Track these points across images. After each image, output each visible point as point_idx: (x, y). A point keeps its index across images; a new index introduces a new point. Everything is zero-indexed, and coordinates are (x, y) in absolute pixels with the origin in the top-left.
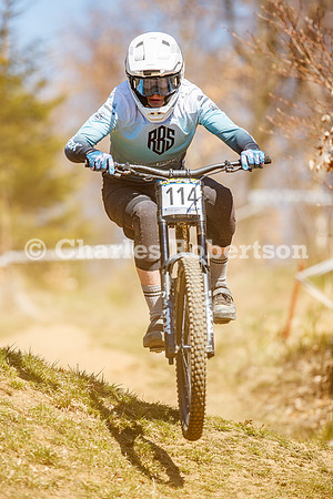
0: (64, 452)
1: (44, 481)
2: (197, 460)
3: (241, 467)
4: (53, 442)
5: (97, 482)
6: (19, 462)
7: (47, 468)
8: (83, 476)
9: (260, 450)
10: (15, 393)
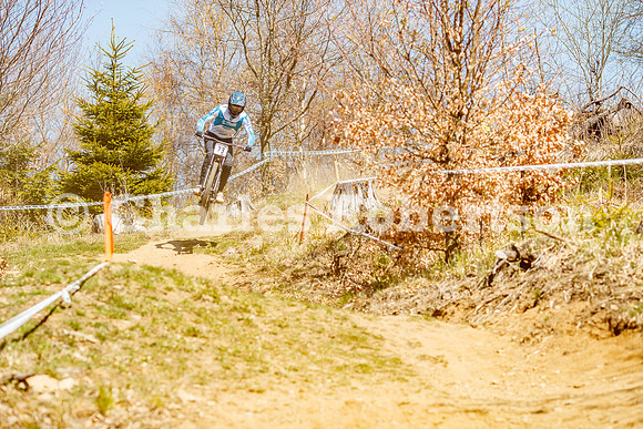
0: (204, 328)
1: (195, 347)
2: (280, 326)
3: (306, 328)
4: (196, 322)
5: (225, 345)
6: (179, 336)
7: (195, 339)
8: (217, 342)
9: (316, 317)
10: (170, 293)
